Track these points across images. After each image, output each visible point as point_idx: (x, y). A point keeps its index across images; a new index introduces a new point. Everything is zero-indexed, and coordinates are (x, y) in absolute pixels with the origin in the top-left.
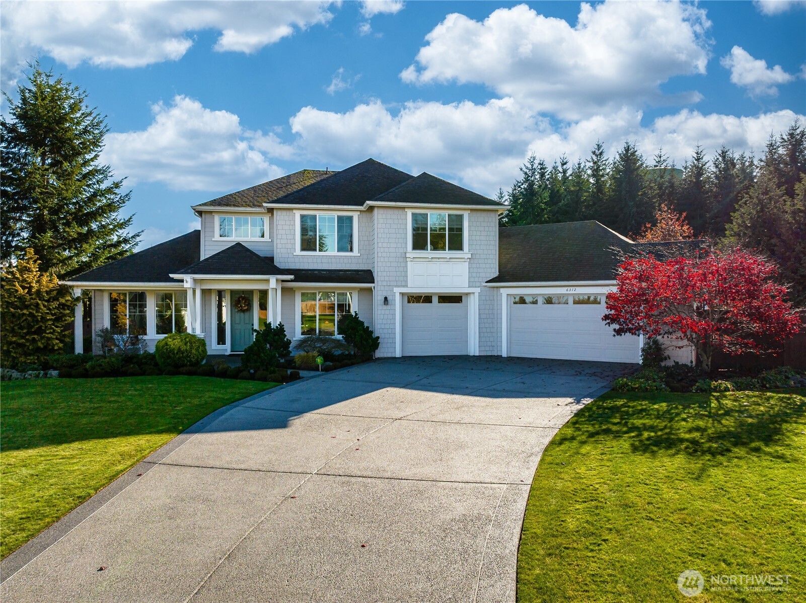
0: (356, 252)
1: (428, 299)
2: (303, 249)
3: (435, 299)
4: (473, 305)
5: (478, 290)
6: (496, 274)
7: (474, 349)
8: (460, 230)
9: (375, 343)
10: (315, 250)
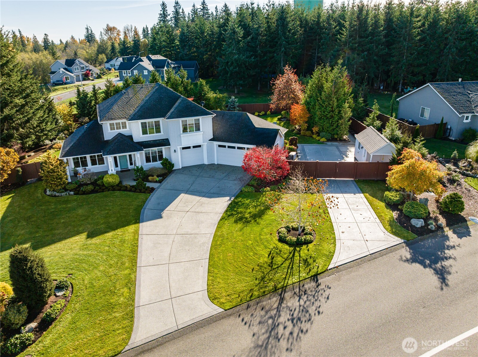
0: (162, 133)
1: (189, 148)
2: (143, 134)
3: (192, 148)
4: (205, 148)
5: (206, 143)
6: (212, 137)
7: (206, 162)
8: (199, 124)
9: (173, 165)
10: (147, 134)
